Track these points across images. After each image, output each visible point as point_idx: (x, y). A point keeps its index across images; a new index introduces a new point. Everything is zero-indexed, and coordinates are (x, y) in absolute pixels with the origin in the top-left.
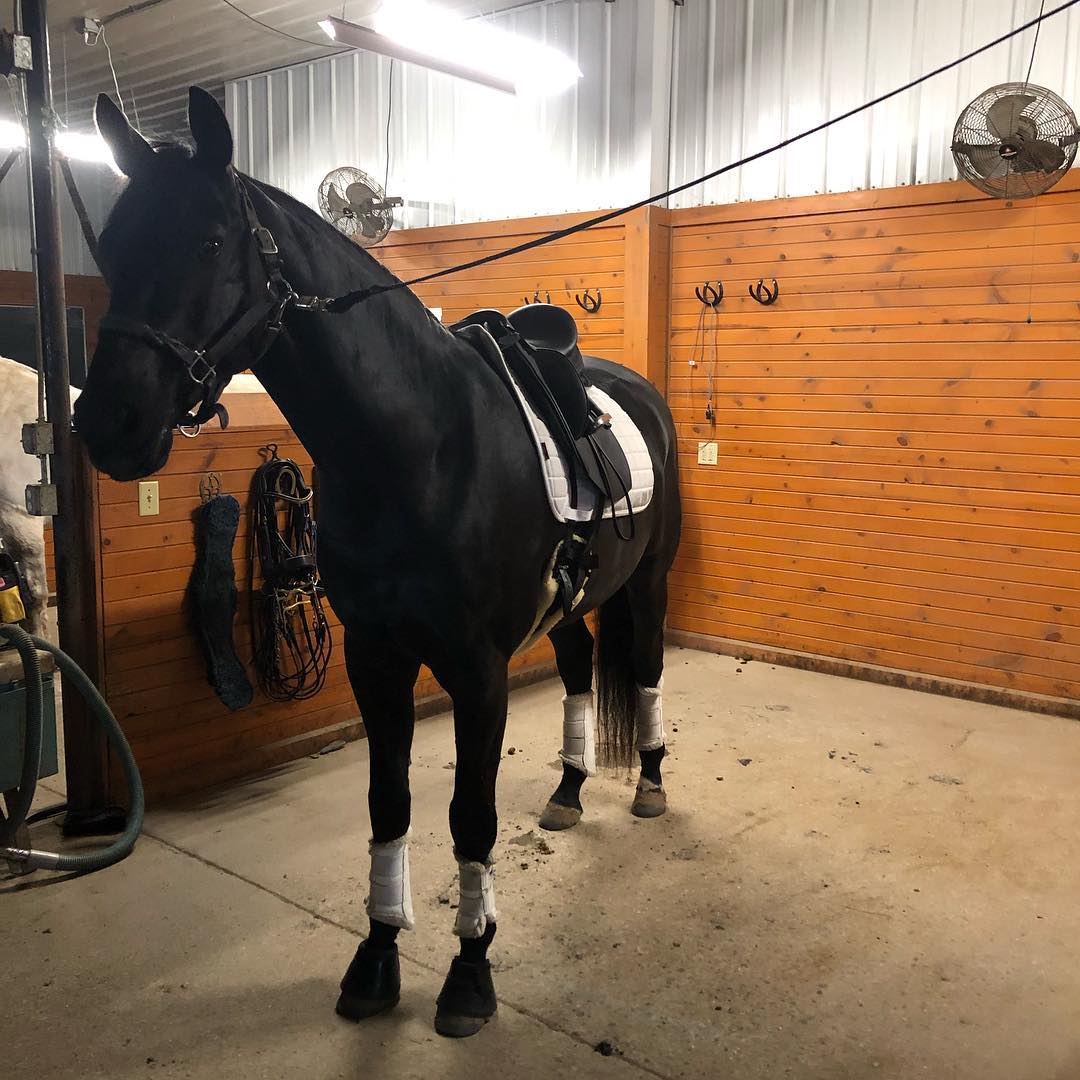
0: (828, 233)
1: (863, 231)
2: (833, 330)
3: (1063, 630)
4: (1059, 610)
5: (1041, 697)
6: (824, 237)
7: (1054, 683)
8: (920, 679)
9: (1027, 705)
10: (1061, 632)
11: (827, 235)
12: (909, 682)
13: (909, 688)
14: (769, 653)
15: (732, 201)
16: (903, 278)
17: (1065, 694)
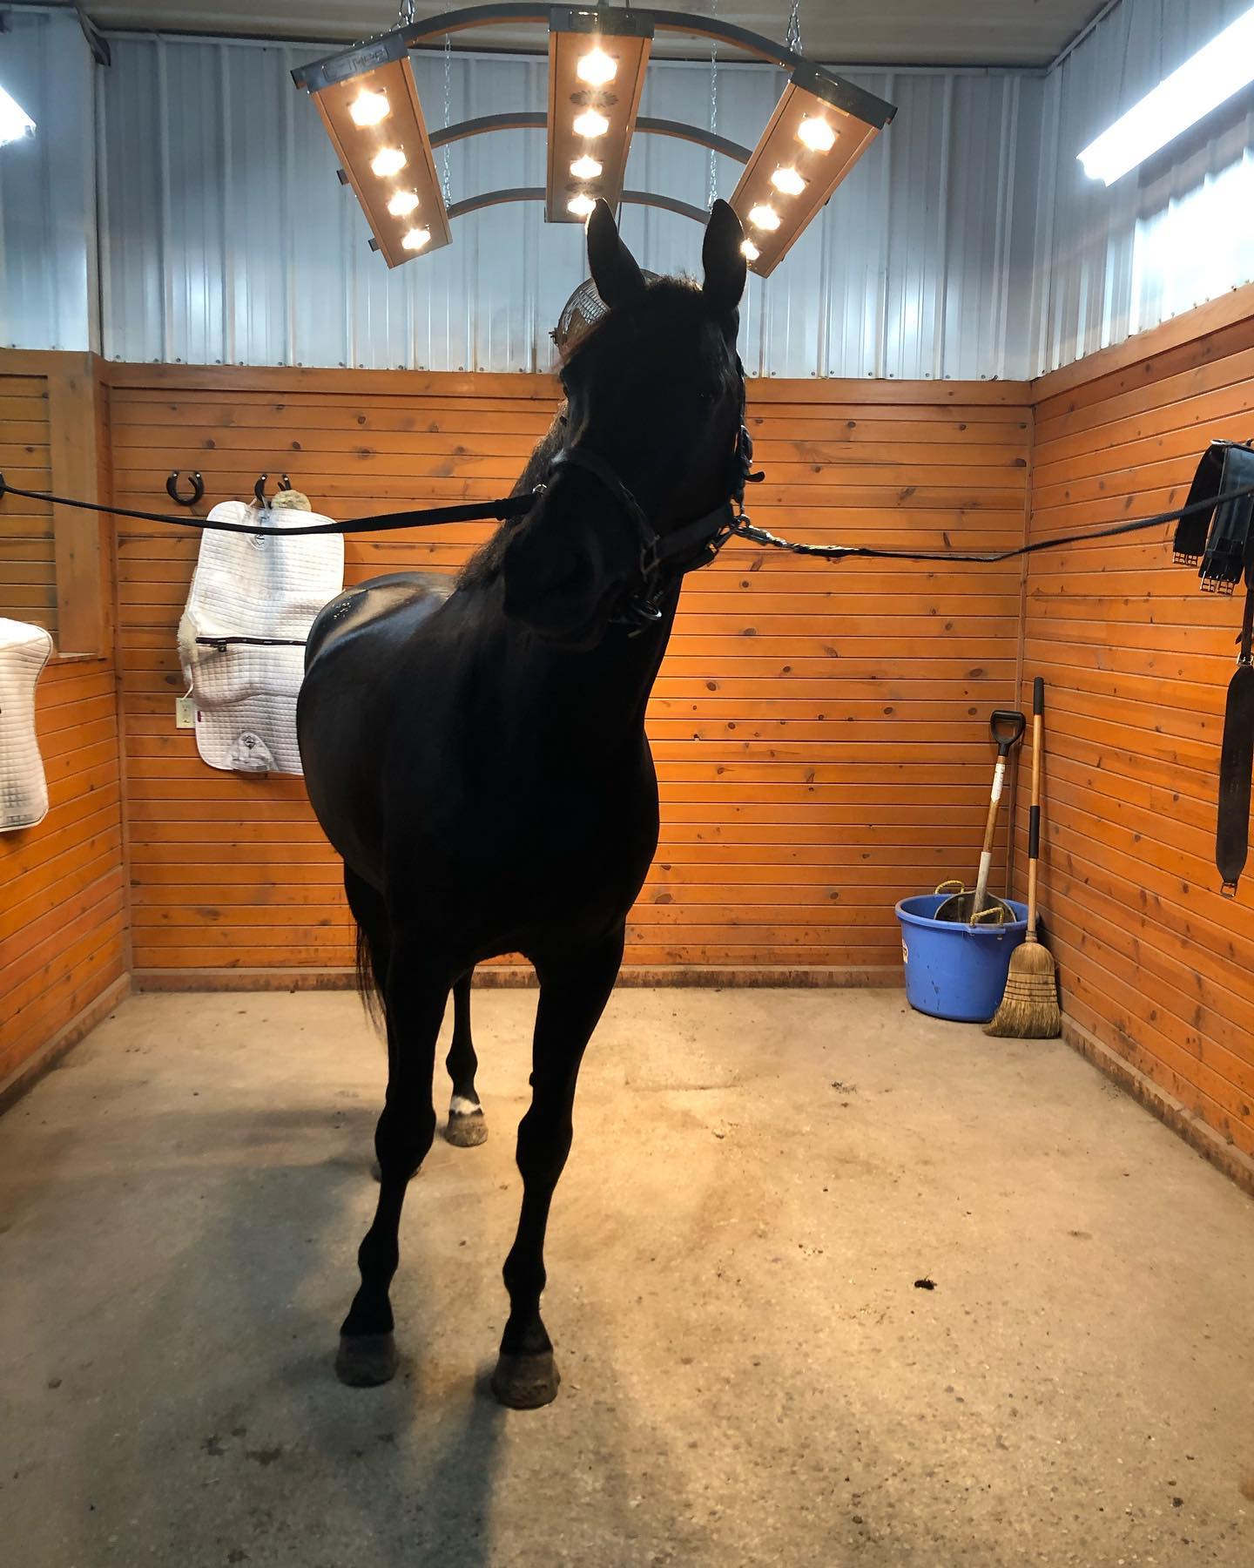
0: (361, 420)
1: (411, 422)
2: (376, 547)
3: (673, 890)
4: (668, 868)
5: (653, 969)
6: (354, 424)
7: (667, 950)
8: (514, 974)
9: (640, 981)
10: (671, 892)
11: (360, 422)
12: (501, 979)
13: (502, 987)
14: (304, 978)
15: (211, 362)
16: (466, 487)
17: (678, 960)
